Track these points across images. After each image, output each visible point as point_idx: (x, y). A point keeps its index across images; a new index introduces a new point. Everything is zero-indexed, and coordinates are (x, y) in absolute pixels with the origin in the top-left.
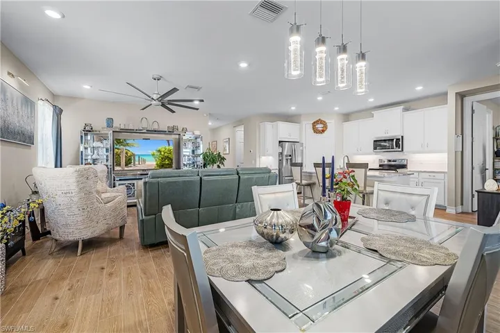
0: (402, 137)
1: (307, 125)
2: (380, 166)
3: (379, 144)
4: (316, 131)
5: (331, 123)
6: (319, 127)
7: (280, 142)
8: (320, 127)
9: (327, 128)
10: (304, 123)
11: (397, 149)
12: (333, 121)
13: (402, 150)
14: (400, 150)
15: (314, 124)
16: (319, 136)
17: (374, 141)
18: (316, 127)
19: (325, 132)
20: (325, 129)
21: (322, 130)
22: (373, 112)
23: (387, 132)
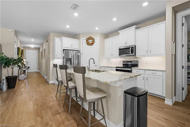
0: (135, 46)
1: (83, 40)
2: (123, 65)
3: (123, 51)
4: (88, 44)
5: (97, 40)
6: (90, 42)
7: (64, 50)
9: (94, 42)
10: (82, 39)
11: (132, 54)
12: (98, 38)
13: (135, 55)
14: (134, 54)
15: (87, 40)
16: (90, 47)
17: (120, 49)
18: (88, 41)
19: (94, 45)
20: (93, 43)
21: (91, 43)
22: (119, 31)
23: (126, 43)
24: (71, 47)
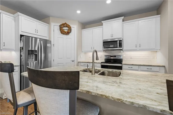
1: (55, 26)
3: (107, 44)
4: (63, 32)
5: (75, 28)
7: (21, 36)
8: (66, 29)
10: (52, 24)
14: (122, 48)
16: (65, 36)
17: (104, 42)
18: (63, 29)
19: (70, 34)
20: (70, 31)
21: (67, 32)
22: (102, 22)
23: (112, 36)
24: (35, 33)
